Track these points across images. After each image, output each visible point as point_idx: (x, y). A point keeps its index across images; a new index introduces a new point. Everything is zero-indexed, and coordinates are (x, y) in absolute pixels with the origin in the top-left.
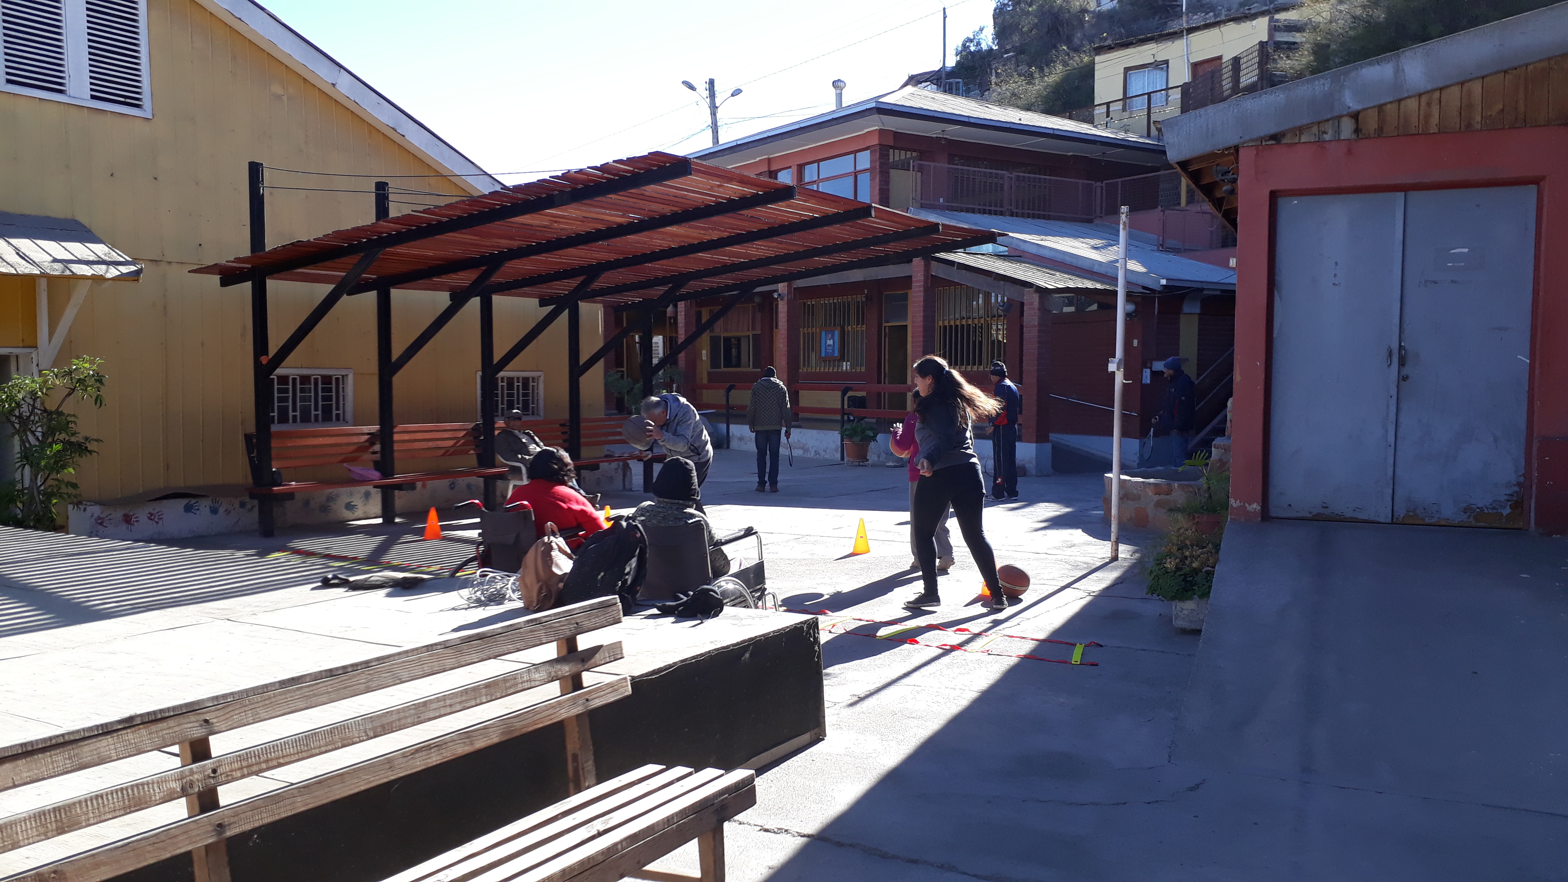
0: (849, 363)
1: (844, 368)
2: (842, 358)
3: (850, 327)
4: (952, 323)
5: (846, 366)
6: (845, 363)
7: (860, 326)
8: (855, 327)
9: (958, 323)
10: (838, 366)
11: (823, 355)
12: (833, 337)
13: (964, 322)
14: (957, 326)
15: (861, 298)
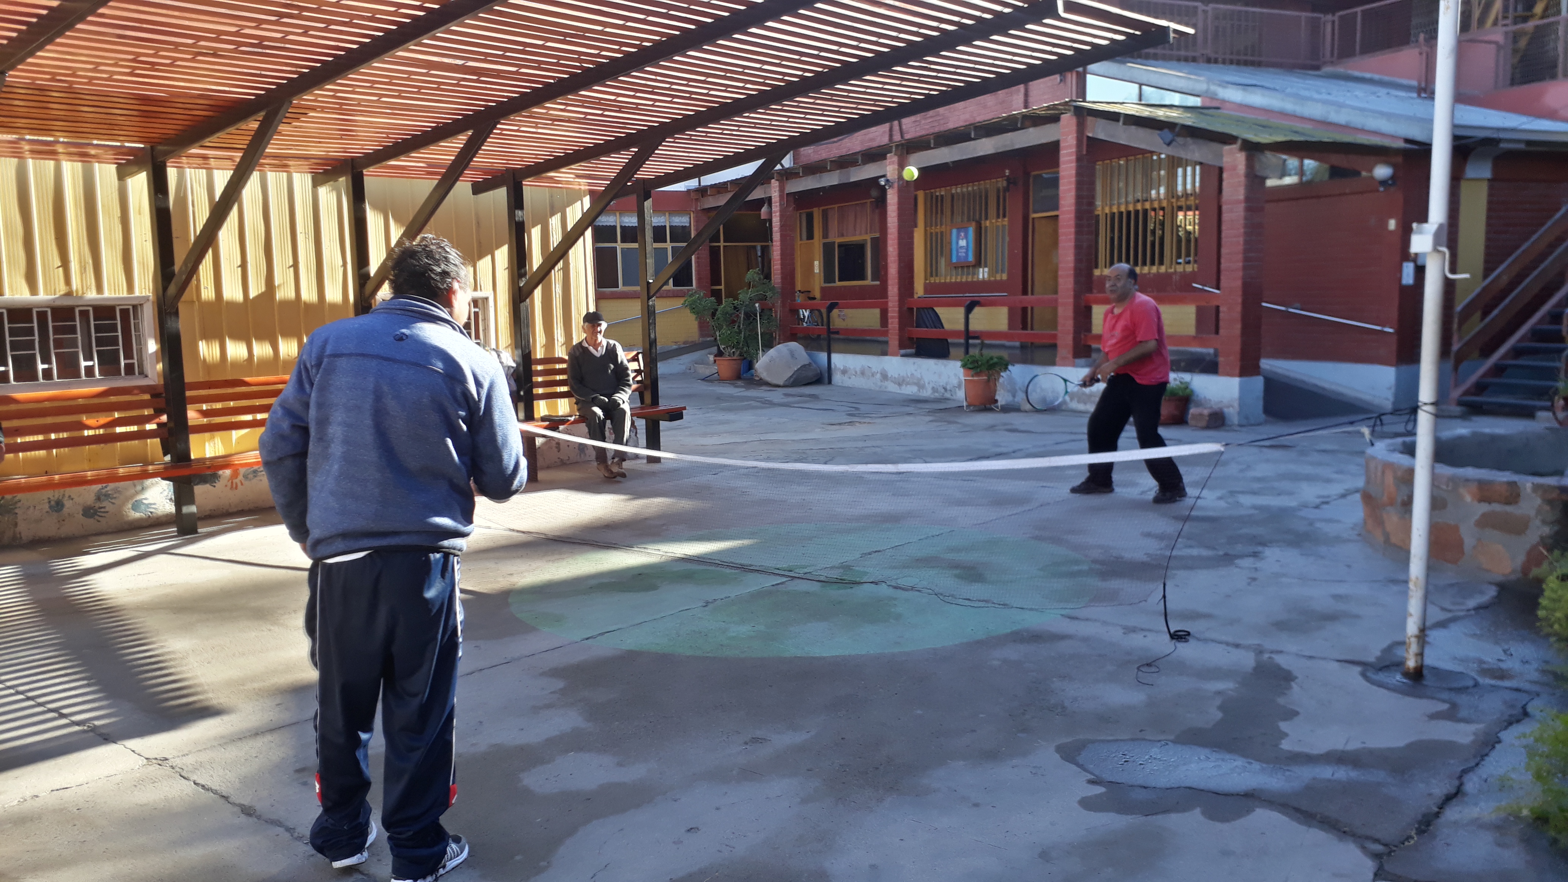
0: (986, 269)
1: (981, 276)
2: (978, 263)
3: (988, 223)
4: (1123, 209)
5: (983, 274)
6: (981, 270)
7: (1000, 220)
8: (994, 221)
9: (1131, 208)
10: (974, 274)
11: (954, 260)
12: (966, 237)
13: (1139, 207)
14: (1129, 213)
15: (1002, 183)
